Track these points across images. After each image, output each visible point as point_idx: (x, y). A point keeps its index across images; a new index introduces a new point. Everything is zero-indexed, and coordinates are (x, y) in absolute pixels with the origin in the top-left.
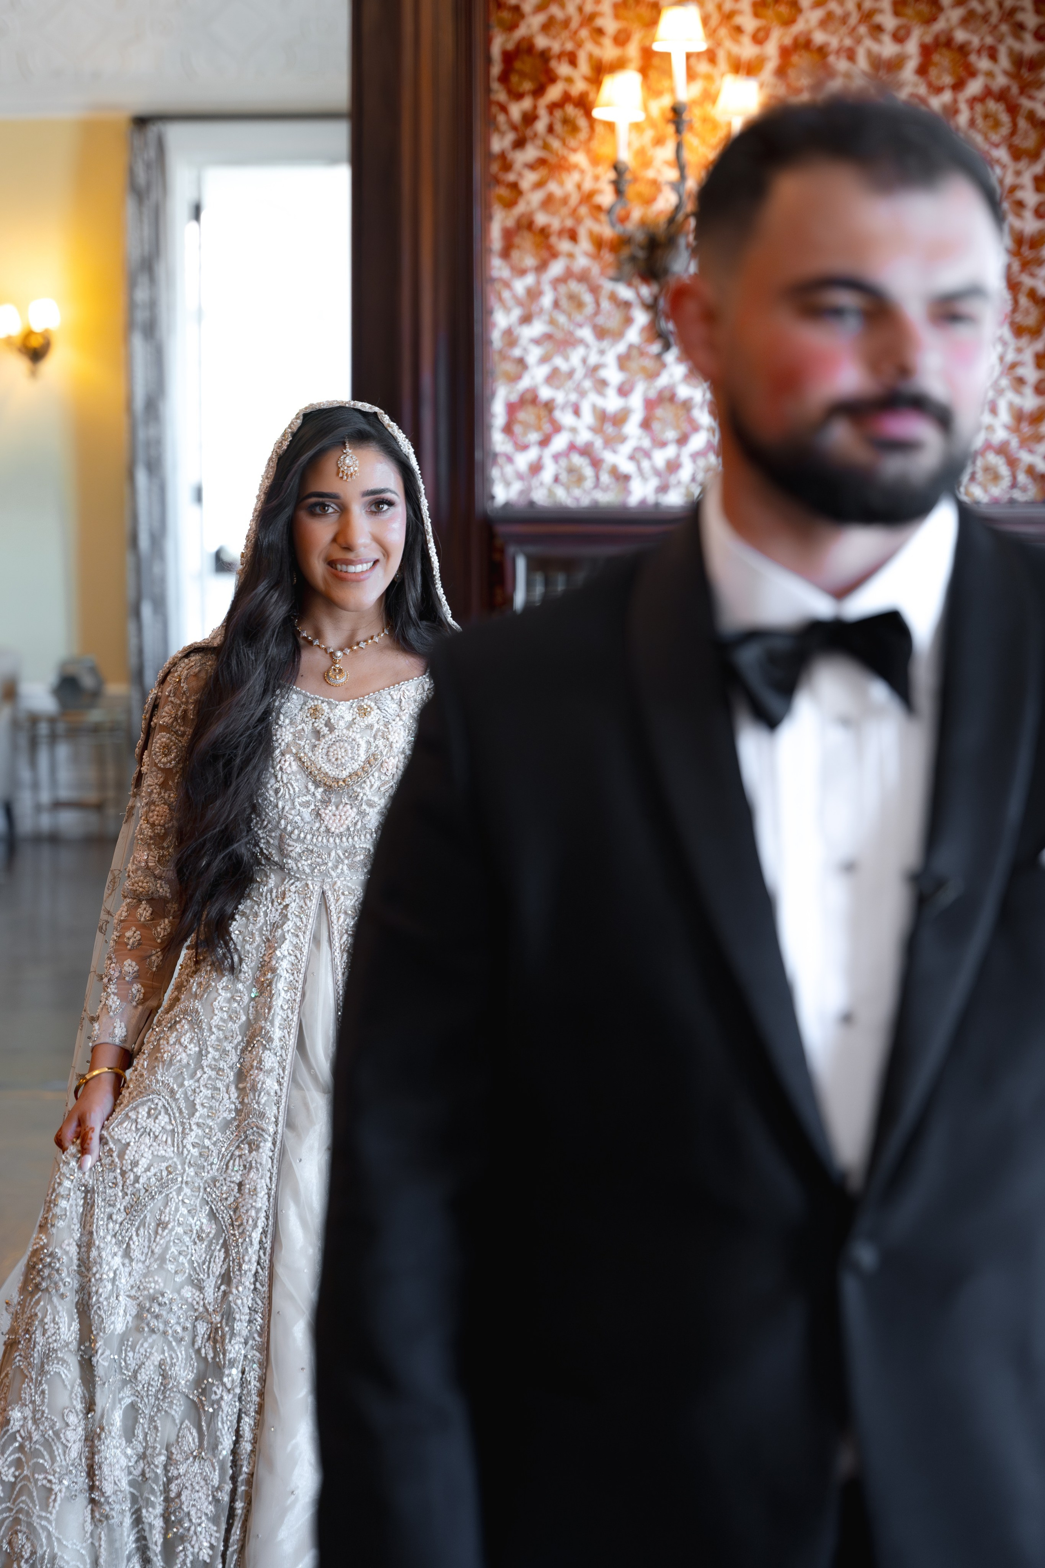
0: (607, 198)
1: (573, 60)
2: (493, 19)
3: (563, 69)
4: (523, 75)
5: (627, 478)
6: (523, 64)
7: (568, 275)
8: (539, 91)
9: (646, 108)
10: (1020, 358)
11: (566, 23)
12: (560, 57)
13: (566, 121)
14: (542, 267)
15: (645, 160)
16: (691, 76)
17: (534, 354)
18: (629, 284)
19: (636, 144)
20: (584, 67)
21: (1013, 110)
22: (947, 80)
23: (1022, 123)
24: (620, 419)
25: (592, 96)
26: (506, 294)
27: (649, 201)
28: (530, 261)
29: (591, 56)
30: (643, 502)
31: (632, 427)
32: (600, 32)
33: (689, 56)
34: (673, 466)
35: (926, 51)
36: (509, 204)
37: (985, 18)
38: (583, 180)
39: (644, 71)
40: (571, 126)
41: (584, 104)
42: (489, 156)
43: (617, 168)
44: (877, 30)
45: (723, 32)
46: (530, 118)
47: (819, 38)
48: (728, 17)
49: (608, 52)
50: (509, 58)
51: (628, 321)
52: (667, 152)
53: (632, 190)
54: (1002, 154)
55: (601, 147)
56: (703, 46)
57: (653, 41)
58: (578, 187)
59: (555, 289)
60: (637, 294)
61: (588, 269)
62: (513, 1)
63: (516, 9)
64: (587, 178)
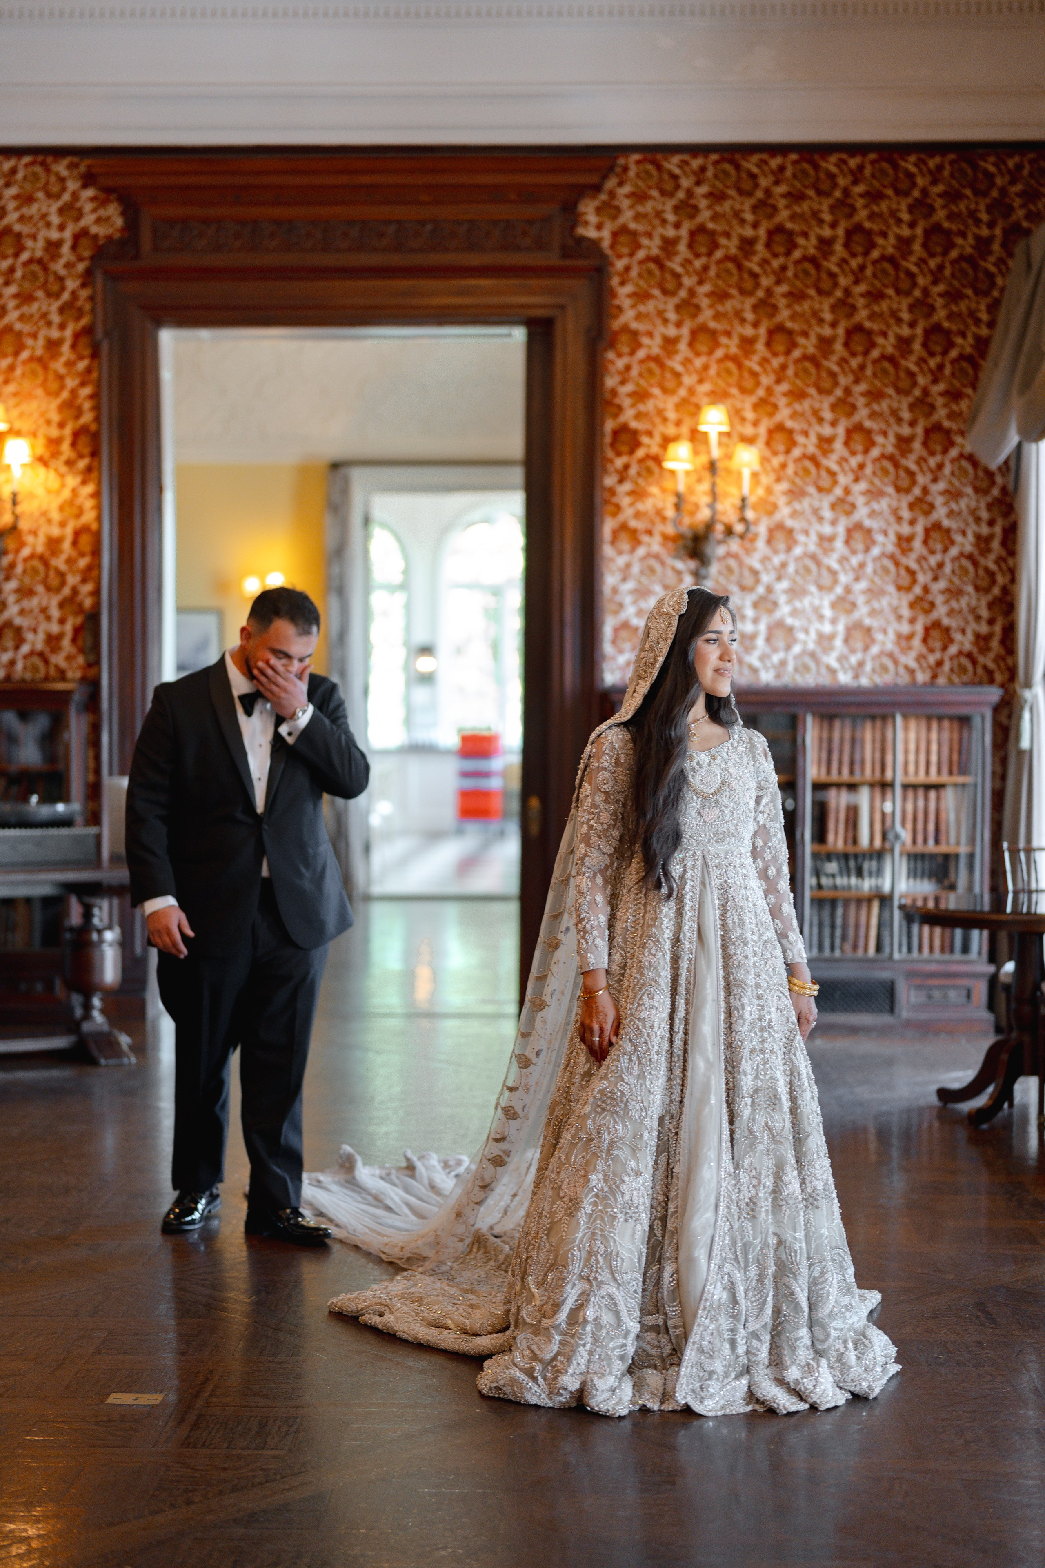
0: (670, 513)
1: (651, 435)
2: (606, 413)
3: (645, 440)
4: (623, 443)
6: (624, 437)
7: (649, 555)
8: (631, 452)
9: (693, 463)
10: (900, 604)
11: (648, 414)
12: (644, 433)
13: (648, 469)
14: (634, 550)
15: (691, 490)
16: (719, 446)
17: (629, 600)
18: (683, 561)
19: (687, 483)
20: (657, 439)
21: (896, 465)
22: (860, 448)
23: (901, 473)
25: (662, 455)
26: (613, 565)
27: (692, 514)
28: (627, 547)
29: (662, 433)
32: (667, 419)
33: (718, 434)
35: (849, 432)
36: (614, 515)
37: (881, 414)
38: (657, 502)
39: (691, 441)
40: (649, 471)
41: (658, 460)
42: (604, 488)
43: (678, 495)
44: (821, 420)
45: (736, 420)
46: (627, 467)
47: (789, 424)
48: (739, 411)
49: (671, 430)
50: (616, 433)
52: (705, 486)
53: (687, 507)
54: (890, 490)
55: (668, 484)
56: (725, 429)
57: (697, 424)
58: (654, 506)
59: (641, 563)
60: (687, 567)
61: (660, 552)
62: (618, 401)
63: (620, 406)
64: (660, 501)
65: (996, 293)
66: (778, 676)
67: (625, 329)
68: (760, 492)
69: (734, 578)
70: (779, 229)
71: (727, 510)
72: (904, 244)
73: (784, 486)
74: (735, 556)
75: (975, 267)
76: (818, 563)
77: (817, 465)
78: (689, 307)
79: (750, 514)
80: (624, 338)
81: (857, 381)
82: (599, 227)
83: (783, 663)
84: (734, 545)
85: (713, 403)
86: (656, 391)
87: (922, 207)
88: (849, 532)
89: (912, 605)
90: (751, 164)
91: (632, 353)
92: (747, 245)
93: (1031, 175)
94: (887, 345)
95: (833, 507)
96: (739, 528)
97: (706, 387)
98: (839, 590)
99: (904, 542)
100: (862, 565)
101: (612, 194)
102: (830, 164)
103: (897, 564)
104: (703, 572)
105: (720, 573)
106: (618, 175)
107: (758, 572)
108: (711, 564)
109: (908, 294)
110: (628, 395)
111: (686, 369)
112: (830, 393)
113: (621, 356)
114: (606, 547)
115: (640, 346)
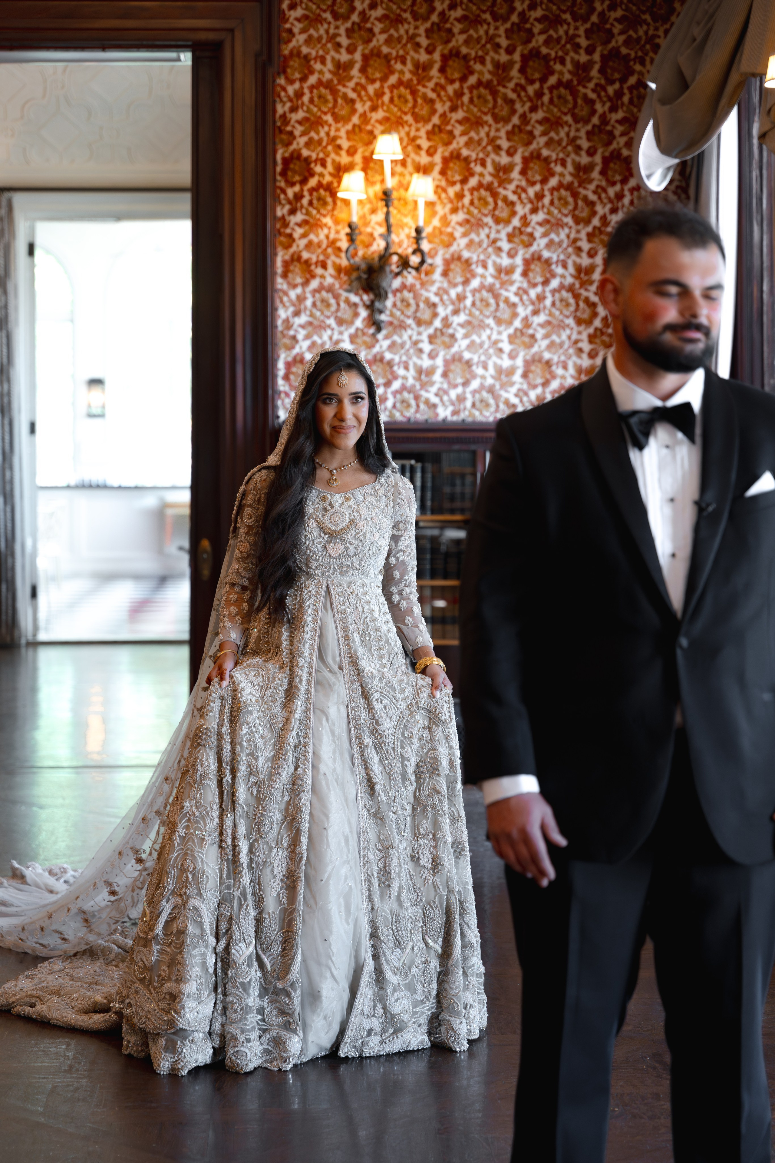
0: (344, 244)
1: (324, 165)
2: (277, 140)
3: (318, 169)
4: (295, 172)
6: (295, 166)
7: (321, 288)
8: (304, 181)
9: (367, 193)
10: (579, 337)
11: (320, 142)
12: (316, 161)
13: (319, 199)
14: (306, 283)
15: (366, 222)
16: (393, 174)
17: (301, 334)
18: (356, 294)
19: (361, 213)
20: (330, 168)
21: (575, 195)
22: (538, 178)
23: (580, 203)
25: (335, 184)
26: (285, 299)
27: (368, 246)
28: (299, 280)
29: (334, 161)
32: (339, 147)
33: (392, 161)
35: (526, 161)
36: (288, 247)
37: (559, 142)
38: (329, 232)
39: (365, 169)
40: (322, 201)
41: (331, 191)
42: (275, 218)
43: (351, 226)
44: (498, 149)
45: (410, 148)
46: (299, 197)
47: (465, 152)
48: (413, 140)
49: (344, 159)
50: (286, 162)
51: (356, 315)
52: (380, 216)
53: (359, 239)
54: (569, 220)
55: (341, 214)
56: (400, 157)
57: (372, 153)
58: (327, 237)
59: (314, 296)
60: (362, 299)
61: (333, 285)
62: (289, 128)
63: (291, 133)
64: (333, 232)
66: (455, 413)
67: (296, 53)
68: (436, 222)
69: (410, 312)
71: (403, 242)
73: (460, 216)
74: (411, 289)
76: (496, 297)
77: (495, 195)
78: (361, 31)
79: (425, 246)
80: (294, 63)
81: (534, 109)
83: (461, 399)
84: (410, 277)
85: (386, 131)
86: (329, 118)
88: (527, 263)
89: (592, 339)
91: (304, 79)
94: (563, 71)
95: (510, 237)
96: (415, 260)
97: (380, 114)
98: (517, 323)
99: (584, 274)
100: (541, 298)
103: (576, 296)
104: (377, 305)
105: (395, 305)
107: (434, 305)
108: (386, 297)
109: (585, 19)
110: (300, 123)
111: (359, 96)
112: (506, 120)
113: (292, 82)
114: (279, 280)
115: (312, 72)
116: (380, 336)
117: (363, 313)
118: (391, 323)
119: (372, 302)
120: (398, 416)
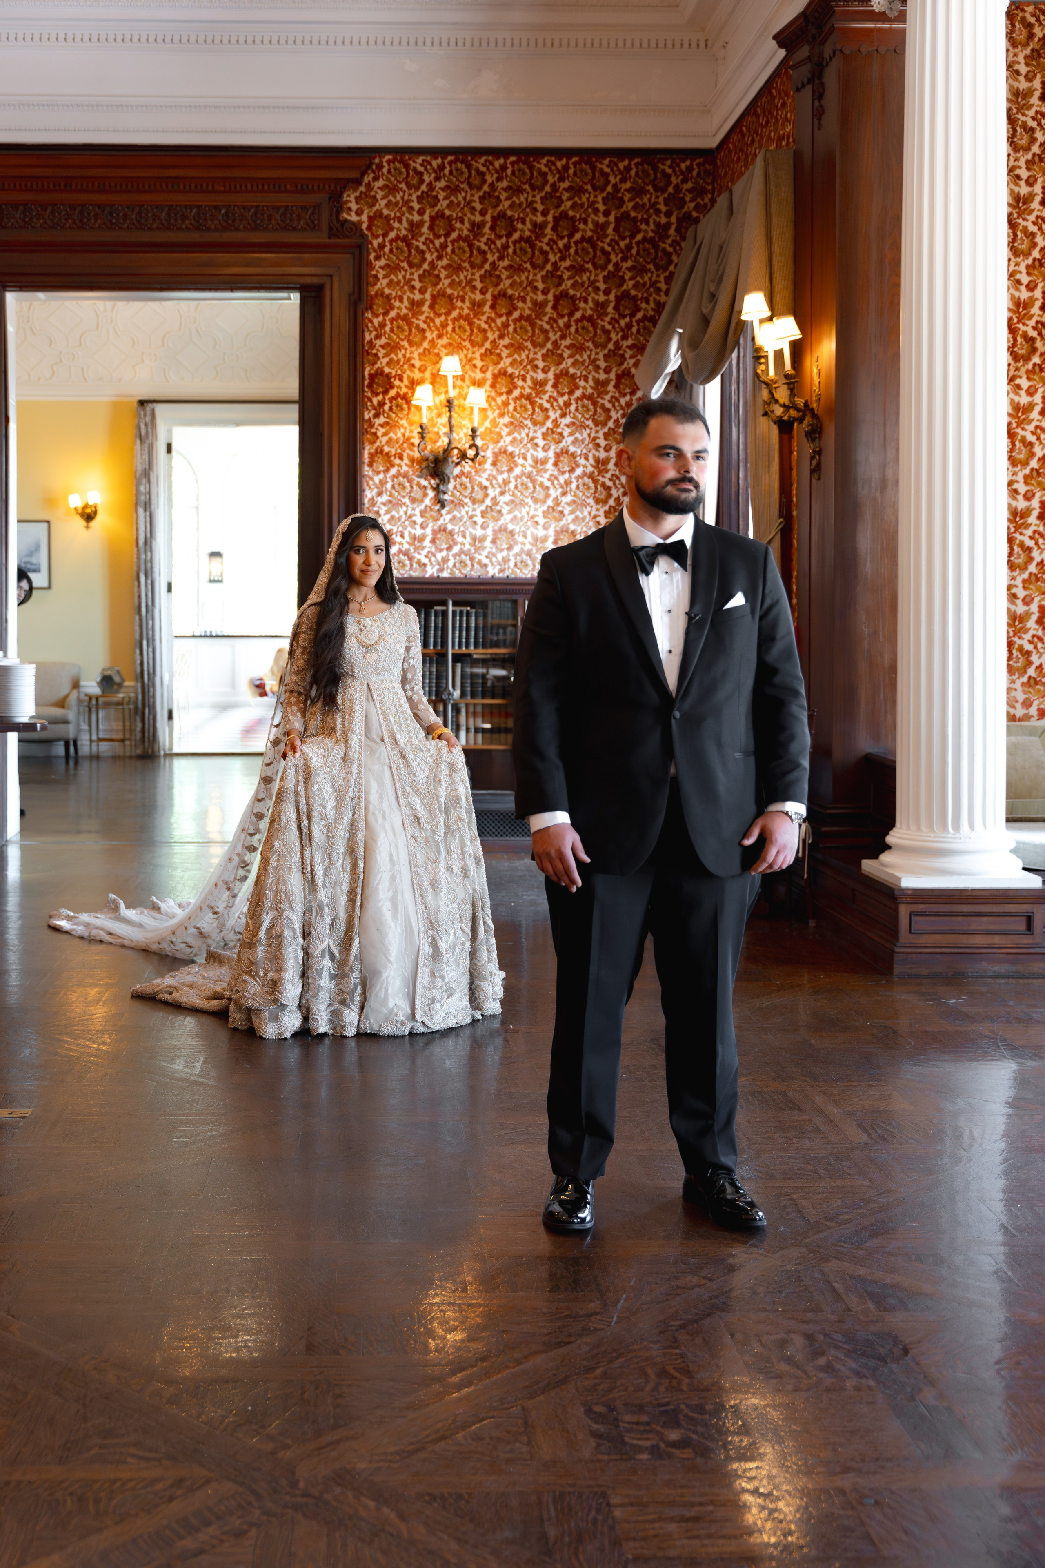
0: (416, 441)
1: (401, 380)
2: (365, 361)
3: (397, 383)
4: (378, 385)
5: (425, 565)
6: (379, 380)
7: (399, 474)
8: (386, 392)
9: (434, 401)
10: (597, 513)
11: (398, 361)
12: (395, 377)
13: (397, 406)
14: (387, 470)
15: (432, 422)
16: (454, 387)
17: (383, 510)
18: (425, 479)
19: (430, 417)
20: (406, 382)
21: (595, 404)
22: (566, 390)
23: (599, 410)
24: (422, 539)
25: (410, 395)
26: (371, 483)
27: (435, 442)
28: (381, 468)
29: (409, 377)
30: (432, 577)
31: (427, 543)
32: (413, 366)
33: (454, 377)
34: (445, 560)
35: (557, 377)
36: (373, 442)
37: (583, 363)
38: (405, 431)
39: (432, 383)
40: (401, 408)
41: (407, 399)
42: (364, 420)
43: (422, 427)
44: (535, 368)
45: (467, 367)
46: (382, 404)
47: (510, 370)
48: (470, 360)
49: (417, 375)
50: (372, 377)
51: (425, 495)
52: (444, 419)
53: (428, 436)
54: (590, 423)
55: (415, 417)
56: (460, 373)
57: (439, 370)
58: (403, 435)
59: (393, 481)
60: (430, 483)
61: (408, 472)
62: (374, 351)
63: (376, 355)
64: (408, 431)
65: (672, 268)
66: (502, 571)
67: (380, 294)
68: (487, 424)
69: (467, 493)
70: (502, 215)
71: (462, 439)
72: (600, 228)
73: (506, 419)
74: (468, 475)
75: (656, 247)
76: (533, 481)
77: (533, 403)
78: (430, 277)
79: (479, 442)
80: (379, 301)
81: (563, 337)
82: (359, 213)
83: (506, 560)
84: (467, 466)
85: (450, 354)
86: (405, 343)
87: (615, 199)
88: (558, 455)
90: (479, 164)
91: (386, 314)
92: (476, 228)
93: (699, 174)
94: (586, 308)
95: (545, 436)
96: (471, 453)
97: (444, 341)
98: (550, 502)
99: (601, 465)
100: (568, 483)
101: (369, 186)
102: (542, 165)
103: (595, 482)
104: (441, 487)
105: (455, 488)
106: (373, 172)
107: (486, 488)
108: (449, 481)
109: (604, 268)
110: (382, 347)
111: (429, 326)
112: (542, 346)
113: (377, 316)
114: (366, 468)
115: (392, 308)
116: (444, 512)
117: (431, 494)
118: (452, 502)
119: (438, 485)
120: (458, 574)
